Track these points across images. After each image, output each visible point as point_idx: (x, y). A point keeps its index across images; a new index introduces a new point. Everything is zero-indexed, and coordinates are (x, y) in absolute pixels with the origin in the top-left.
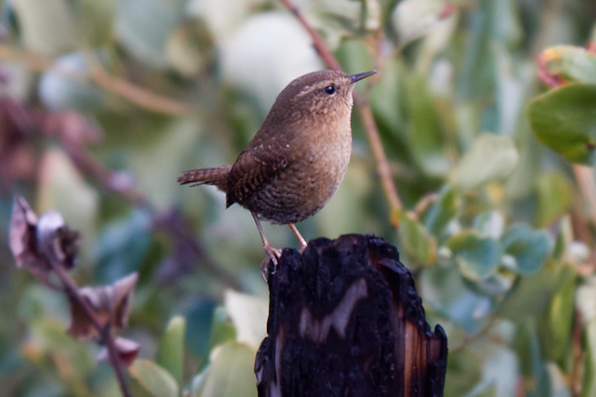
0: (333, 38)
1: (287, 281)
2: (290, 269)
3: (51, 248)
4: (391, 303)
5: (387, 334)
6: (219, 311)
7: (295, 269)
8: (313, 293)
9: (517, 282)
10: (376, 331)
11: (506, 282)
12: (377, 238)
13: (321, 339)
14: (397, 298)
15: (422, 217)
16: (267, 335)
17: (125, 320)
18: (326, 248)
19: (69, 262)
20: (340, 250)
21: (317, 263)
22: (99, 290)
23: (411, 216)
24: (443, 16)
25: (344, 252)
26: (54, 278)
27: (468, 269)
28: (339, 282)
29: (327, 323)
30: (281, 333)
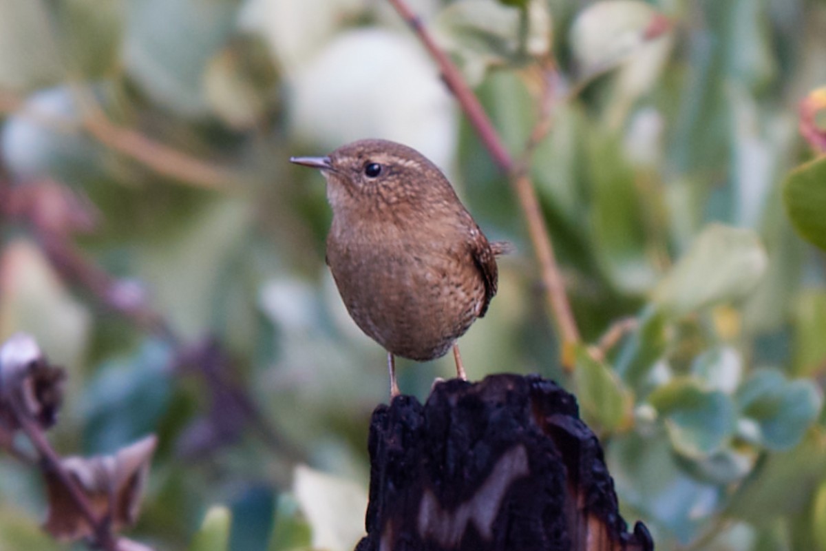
0: (475, 67)
1: (400, 448)
2: (405, 428)
3: (19, 395)
4: (565, 485)
5: (557, 534)
6: (284, 500)
7: (413, 428)
8: (441, 467)
9: (761, 462)
10: (541, 530)
11: (743, 463)
12: (545, 382)
13: (453, 540)
14: (575, 478)
15: (612, 355)
16: (365, 534)
17: (135, 511)
18: (463, 395)
19: (47, 416)
20: (486, 398)
21: (449, 419)
22: (94, 462)
23: (594, 352)
24: (651, 35)
25: (492, 402)
26: (22, 442)
27: (684, 440)
28: (483, 448)
29: (462, 515)
30: (389, 530)
